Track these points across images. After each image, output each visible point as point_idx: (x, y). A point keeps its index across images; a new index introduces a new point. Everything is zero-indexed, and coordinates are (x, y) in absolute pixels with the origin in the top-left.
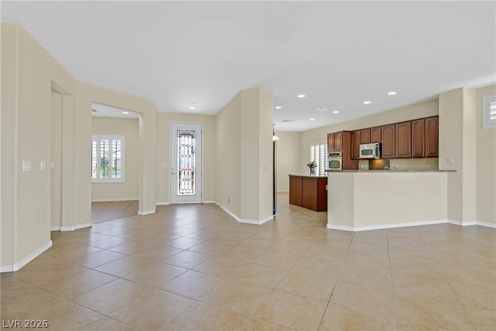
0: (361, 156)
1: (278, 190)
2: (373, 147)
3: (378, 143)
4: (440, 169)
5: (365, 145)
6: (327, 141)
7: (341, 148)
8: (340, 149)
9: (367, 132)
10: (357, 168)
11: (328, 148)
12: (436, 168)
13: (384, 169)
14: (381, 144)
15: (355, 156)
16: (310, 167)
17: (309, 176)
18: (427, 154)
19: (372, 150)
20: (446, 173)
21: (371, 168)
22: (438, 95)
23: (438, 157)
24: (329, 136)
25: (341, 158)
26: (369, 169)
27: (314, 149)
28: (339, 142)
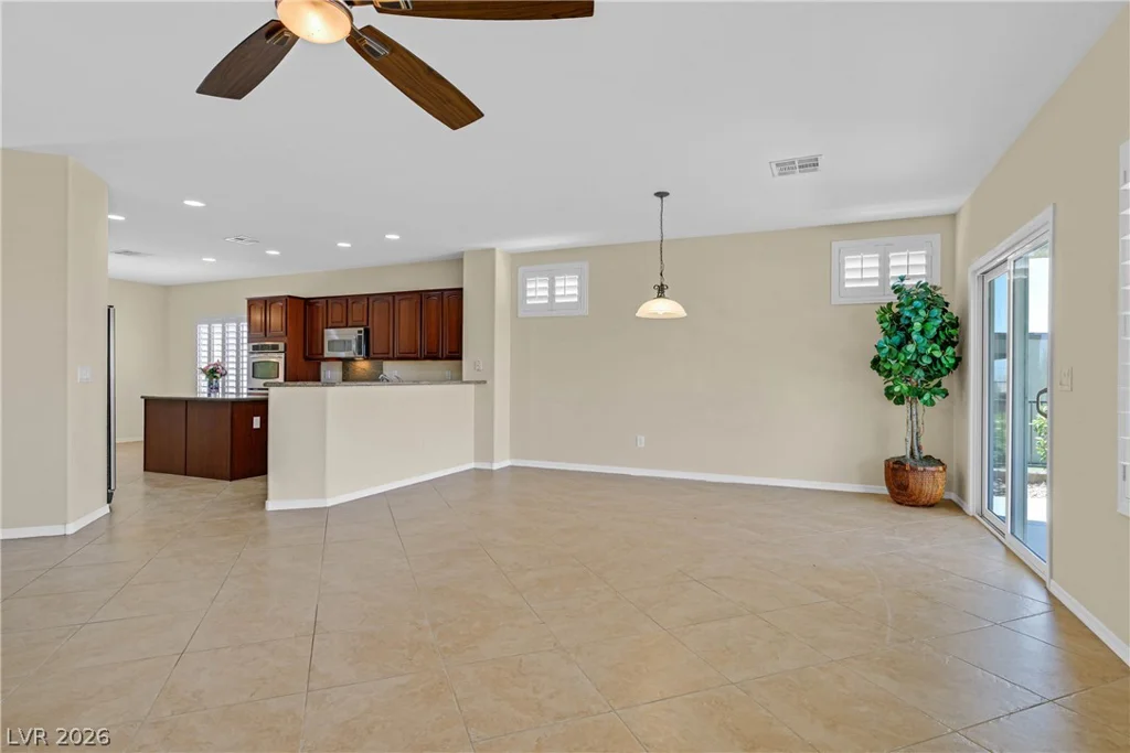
0: (327, 354)
1: (119, 439)
2: (352, 334)
3: (362, 329)
4: (464, 379)
6: (246, 316)
7: (283, 333)
8: (282, 336)
9: (341, 304)
10: (316, 378)
11: (249, 332)
12: (458, 378)
13: (378, 380)
14: (367, 332)
15: (314, 352)
16: (208, 376)
17: (206, 396)
18: (446, 353)
19: (350, 341)
20: (472, 386)
21: (347, 377)
22: (462, 253)
23: (460, 358)
24: (252, 303)
25: (283, 355)
26: (344, 380)
27: (206, 331)
28: (276, 319)
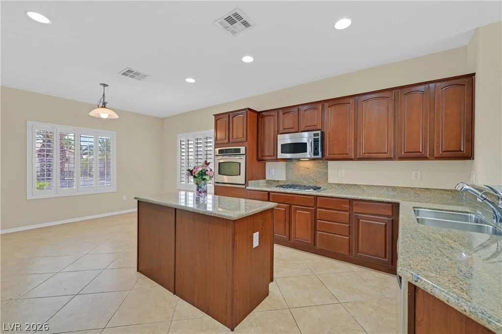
5: (287, 136)
